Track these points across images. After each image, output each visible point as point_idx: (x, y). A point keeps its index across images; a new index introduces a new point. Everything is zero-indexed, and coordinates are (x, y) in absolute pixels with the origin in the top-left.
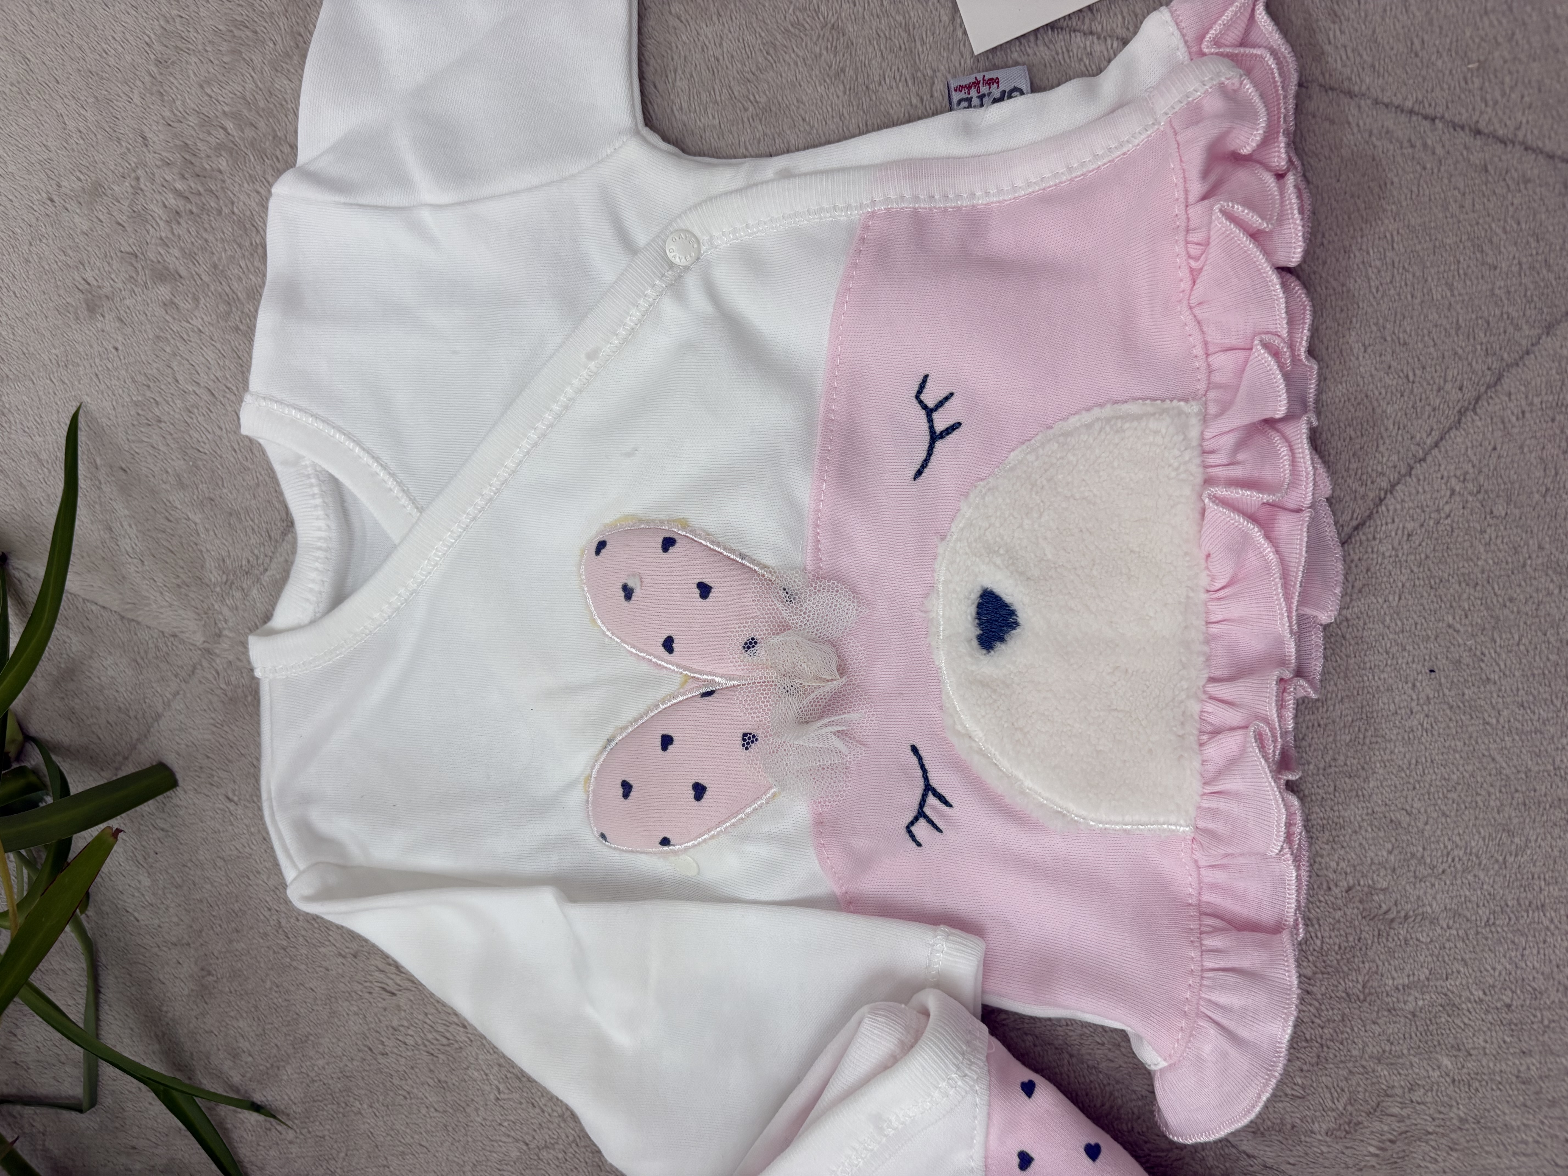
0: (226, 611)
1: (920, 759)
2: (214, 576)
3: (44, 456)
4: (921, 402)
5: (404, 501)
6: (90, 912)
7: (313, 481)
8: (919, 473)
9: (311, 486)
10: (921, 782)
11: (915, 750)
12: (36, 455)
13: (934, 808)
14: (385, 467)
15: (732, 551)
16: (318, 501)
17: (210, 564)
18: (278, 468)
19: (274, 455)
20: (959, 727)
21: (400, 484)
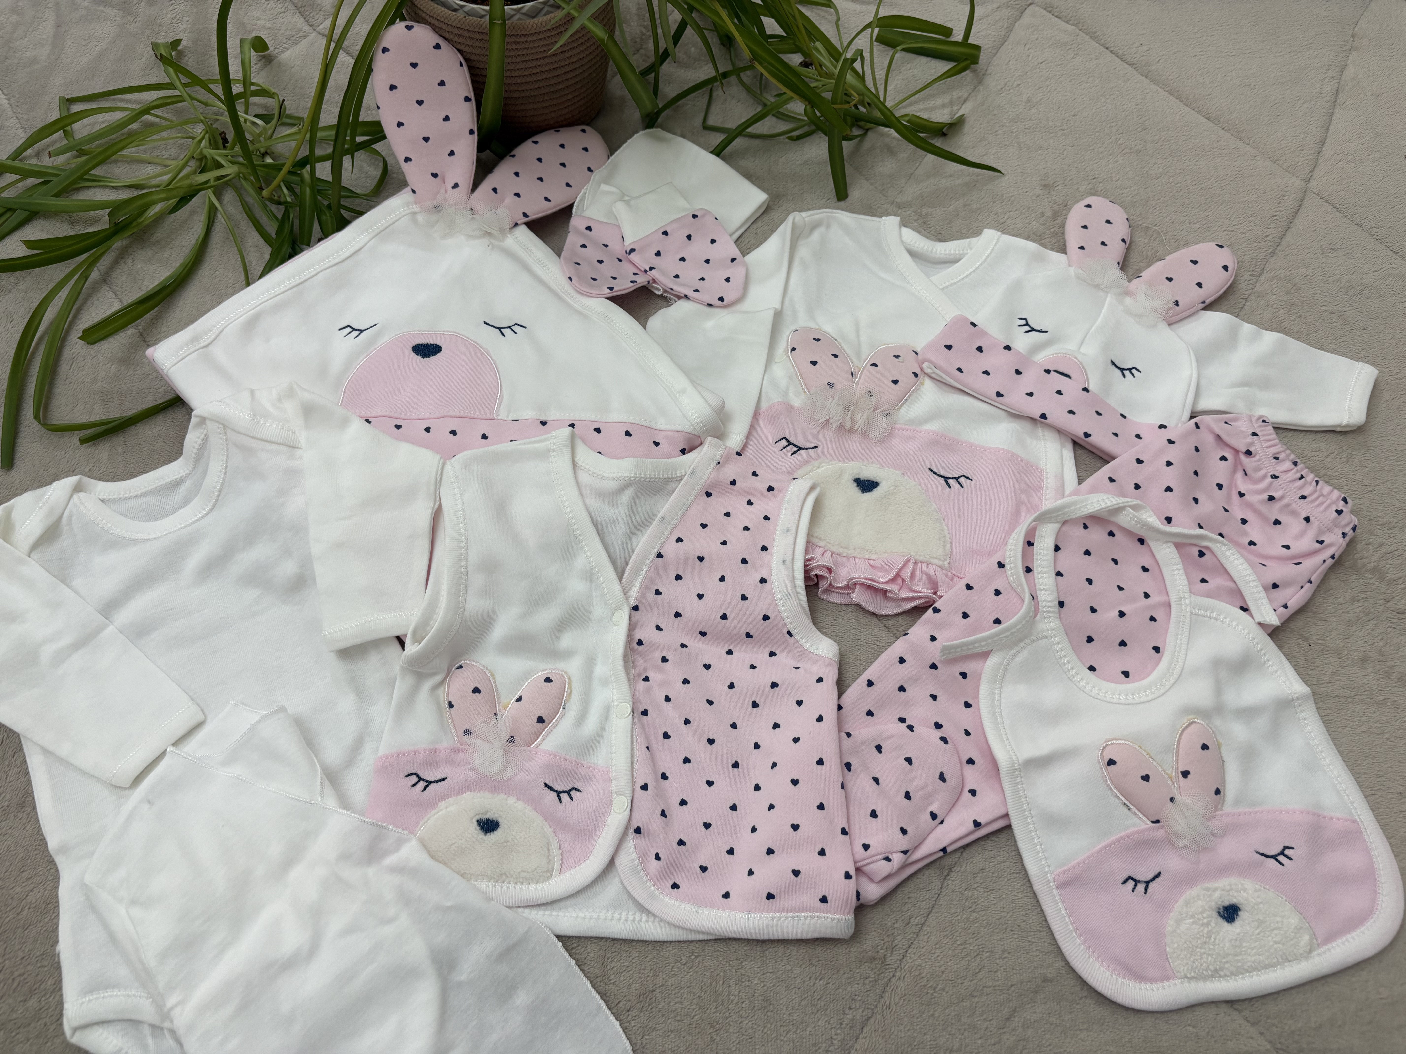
0: (909, 212)
1: (812, 448)
2: (925, 211)
3: (985, 157)
4: (961, 476)
5: (947, 284)
6: (787, 140)
7: (961, 252)
8: (931, 470)
9: (959, 251)
10: (803, 446)
11: (816, 447)
12: (986, 155)
13: (791, 449)
14: (963, 279)
15: (909, 397)
16: (952, 252)
17: (930, 210)
18: (968, 240)
19: (974, 240)
20: (823, 464)
21: (955, 283)
